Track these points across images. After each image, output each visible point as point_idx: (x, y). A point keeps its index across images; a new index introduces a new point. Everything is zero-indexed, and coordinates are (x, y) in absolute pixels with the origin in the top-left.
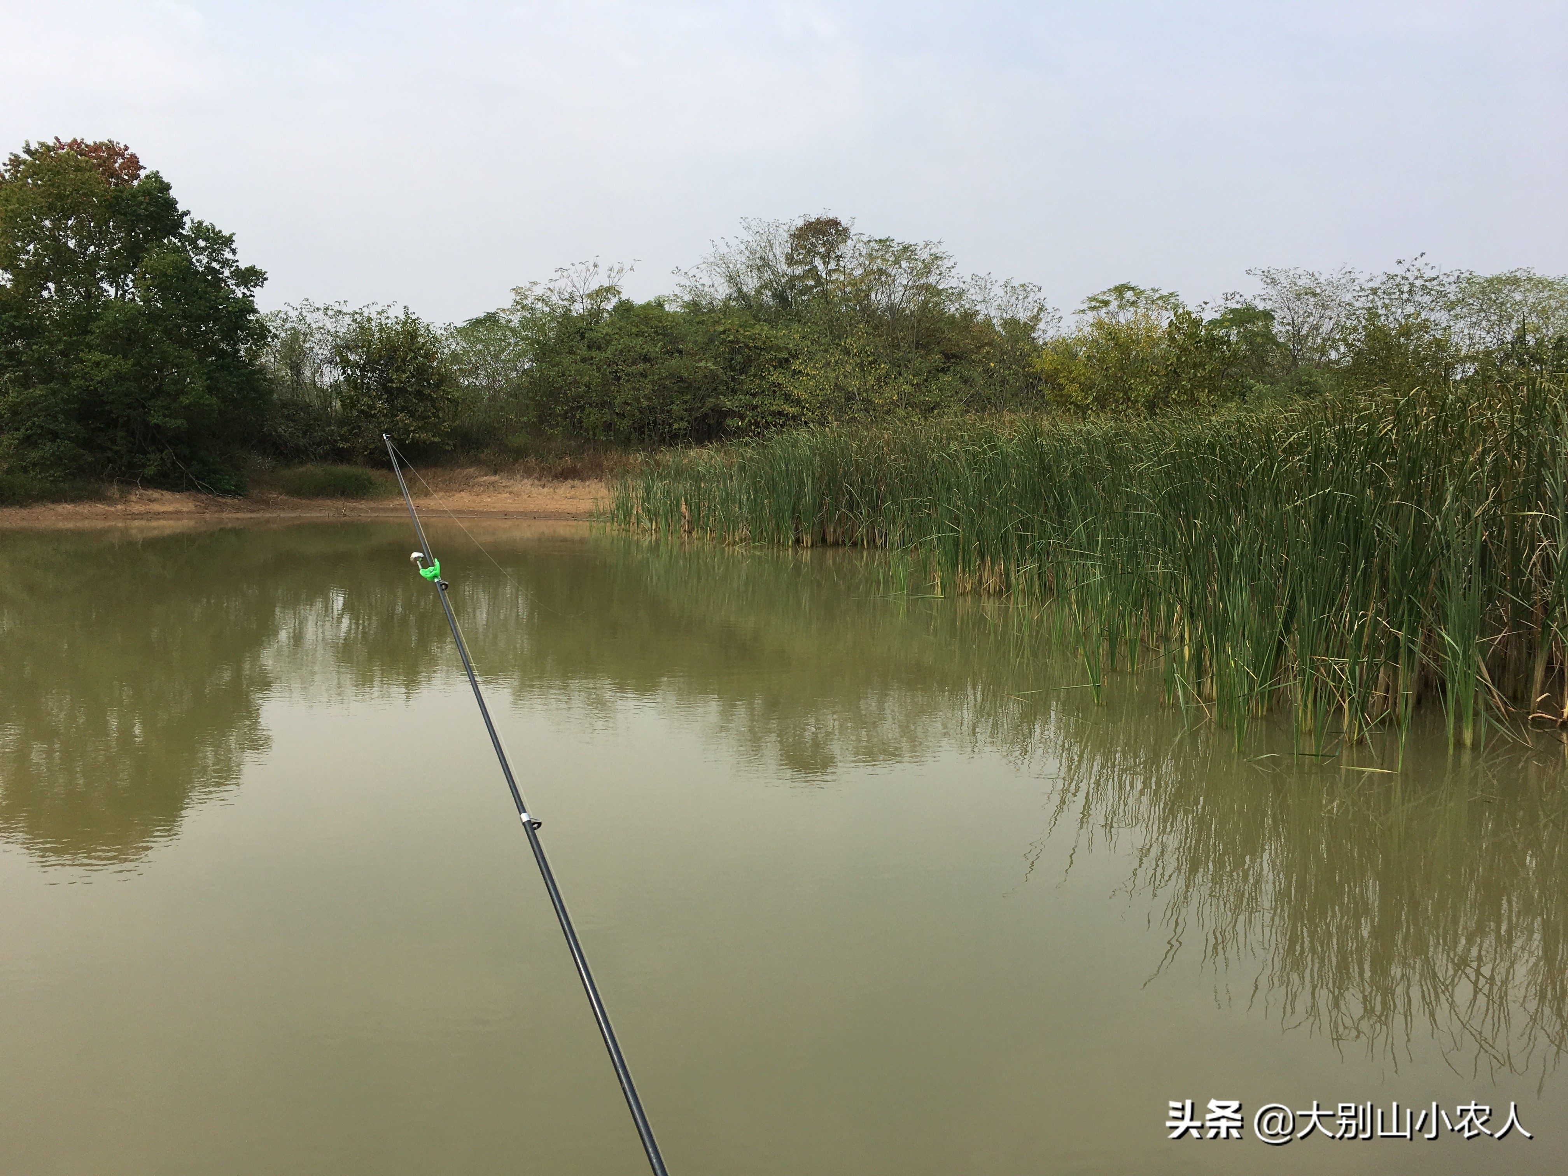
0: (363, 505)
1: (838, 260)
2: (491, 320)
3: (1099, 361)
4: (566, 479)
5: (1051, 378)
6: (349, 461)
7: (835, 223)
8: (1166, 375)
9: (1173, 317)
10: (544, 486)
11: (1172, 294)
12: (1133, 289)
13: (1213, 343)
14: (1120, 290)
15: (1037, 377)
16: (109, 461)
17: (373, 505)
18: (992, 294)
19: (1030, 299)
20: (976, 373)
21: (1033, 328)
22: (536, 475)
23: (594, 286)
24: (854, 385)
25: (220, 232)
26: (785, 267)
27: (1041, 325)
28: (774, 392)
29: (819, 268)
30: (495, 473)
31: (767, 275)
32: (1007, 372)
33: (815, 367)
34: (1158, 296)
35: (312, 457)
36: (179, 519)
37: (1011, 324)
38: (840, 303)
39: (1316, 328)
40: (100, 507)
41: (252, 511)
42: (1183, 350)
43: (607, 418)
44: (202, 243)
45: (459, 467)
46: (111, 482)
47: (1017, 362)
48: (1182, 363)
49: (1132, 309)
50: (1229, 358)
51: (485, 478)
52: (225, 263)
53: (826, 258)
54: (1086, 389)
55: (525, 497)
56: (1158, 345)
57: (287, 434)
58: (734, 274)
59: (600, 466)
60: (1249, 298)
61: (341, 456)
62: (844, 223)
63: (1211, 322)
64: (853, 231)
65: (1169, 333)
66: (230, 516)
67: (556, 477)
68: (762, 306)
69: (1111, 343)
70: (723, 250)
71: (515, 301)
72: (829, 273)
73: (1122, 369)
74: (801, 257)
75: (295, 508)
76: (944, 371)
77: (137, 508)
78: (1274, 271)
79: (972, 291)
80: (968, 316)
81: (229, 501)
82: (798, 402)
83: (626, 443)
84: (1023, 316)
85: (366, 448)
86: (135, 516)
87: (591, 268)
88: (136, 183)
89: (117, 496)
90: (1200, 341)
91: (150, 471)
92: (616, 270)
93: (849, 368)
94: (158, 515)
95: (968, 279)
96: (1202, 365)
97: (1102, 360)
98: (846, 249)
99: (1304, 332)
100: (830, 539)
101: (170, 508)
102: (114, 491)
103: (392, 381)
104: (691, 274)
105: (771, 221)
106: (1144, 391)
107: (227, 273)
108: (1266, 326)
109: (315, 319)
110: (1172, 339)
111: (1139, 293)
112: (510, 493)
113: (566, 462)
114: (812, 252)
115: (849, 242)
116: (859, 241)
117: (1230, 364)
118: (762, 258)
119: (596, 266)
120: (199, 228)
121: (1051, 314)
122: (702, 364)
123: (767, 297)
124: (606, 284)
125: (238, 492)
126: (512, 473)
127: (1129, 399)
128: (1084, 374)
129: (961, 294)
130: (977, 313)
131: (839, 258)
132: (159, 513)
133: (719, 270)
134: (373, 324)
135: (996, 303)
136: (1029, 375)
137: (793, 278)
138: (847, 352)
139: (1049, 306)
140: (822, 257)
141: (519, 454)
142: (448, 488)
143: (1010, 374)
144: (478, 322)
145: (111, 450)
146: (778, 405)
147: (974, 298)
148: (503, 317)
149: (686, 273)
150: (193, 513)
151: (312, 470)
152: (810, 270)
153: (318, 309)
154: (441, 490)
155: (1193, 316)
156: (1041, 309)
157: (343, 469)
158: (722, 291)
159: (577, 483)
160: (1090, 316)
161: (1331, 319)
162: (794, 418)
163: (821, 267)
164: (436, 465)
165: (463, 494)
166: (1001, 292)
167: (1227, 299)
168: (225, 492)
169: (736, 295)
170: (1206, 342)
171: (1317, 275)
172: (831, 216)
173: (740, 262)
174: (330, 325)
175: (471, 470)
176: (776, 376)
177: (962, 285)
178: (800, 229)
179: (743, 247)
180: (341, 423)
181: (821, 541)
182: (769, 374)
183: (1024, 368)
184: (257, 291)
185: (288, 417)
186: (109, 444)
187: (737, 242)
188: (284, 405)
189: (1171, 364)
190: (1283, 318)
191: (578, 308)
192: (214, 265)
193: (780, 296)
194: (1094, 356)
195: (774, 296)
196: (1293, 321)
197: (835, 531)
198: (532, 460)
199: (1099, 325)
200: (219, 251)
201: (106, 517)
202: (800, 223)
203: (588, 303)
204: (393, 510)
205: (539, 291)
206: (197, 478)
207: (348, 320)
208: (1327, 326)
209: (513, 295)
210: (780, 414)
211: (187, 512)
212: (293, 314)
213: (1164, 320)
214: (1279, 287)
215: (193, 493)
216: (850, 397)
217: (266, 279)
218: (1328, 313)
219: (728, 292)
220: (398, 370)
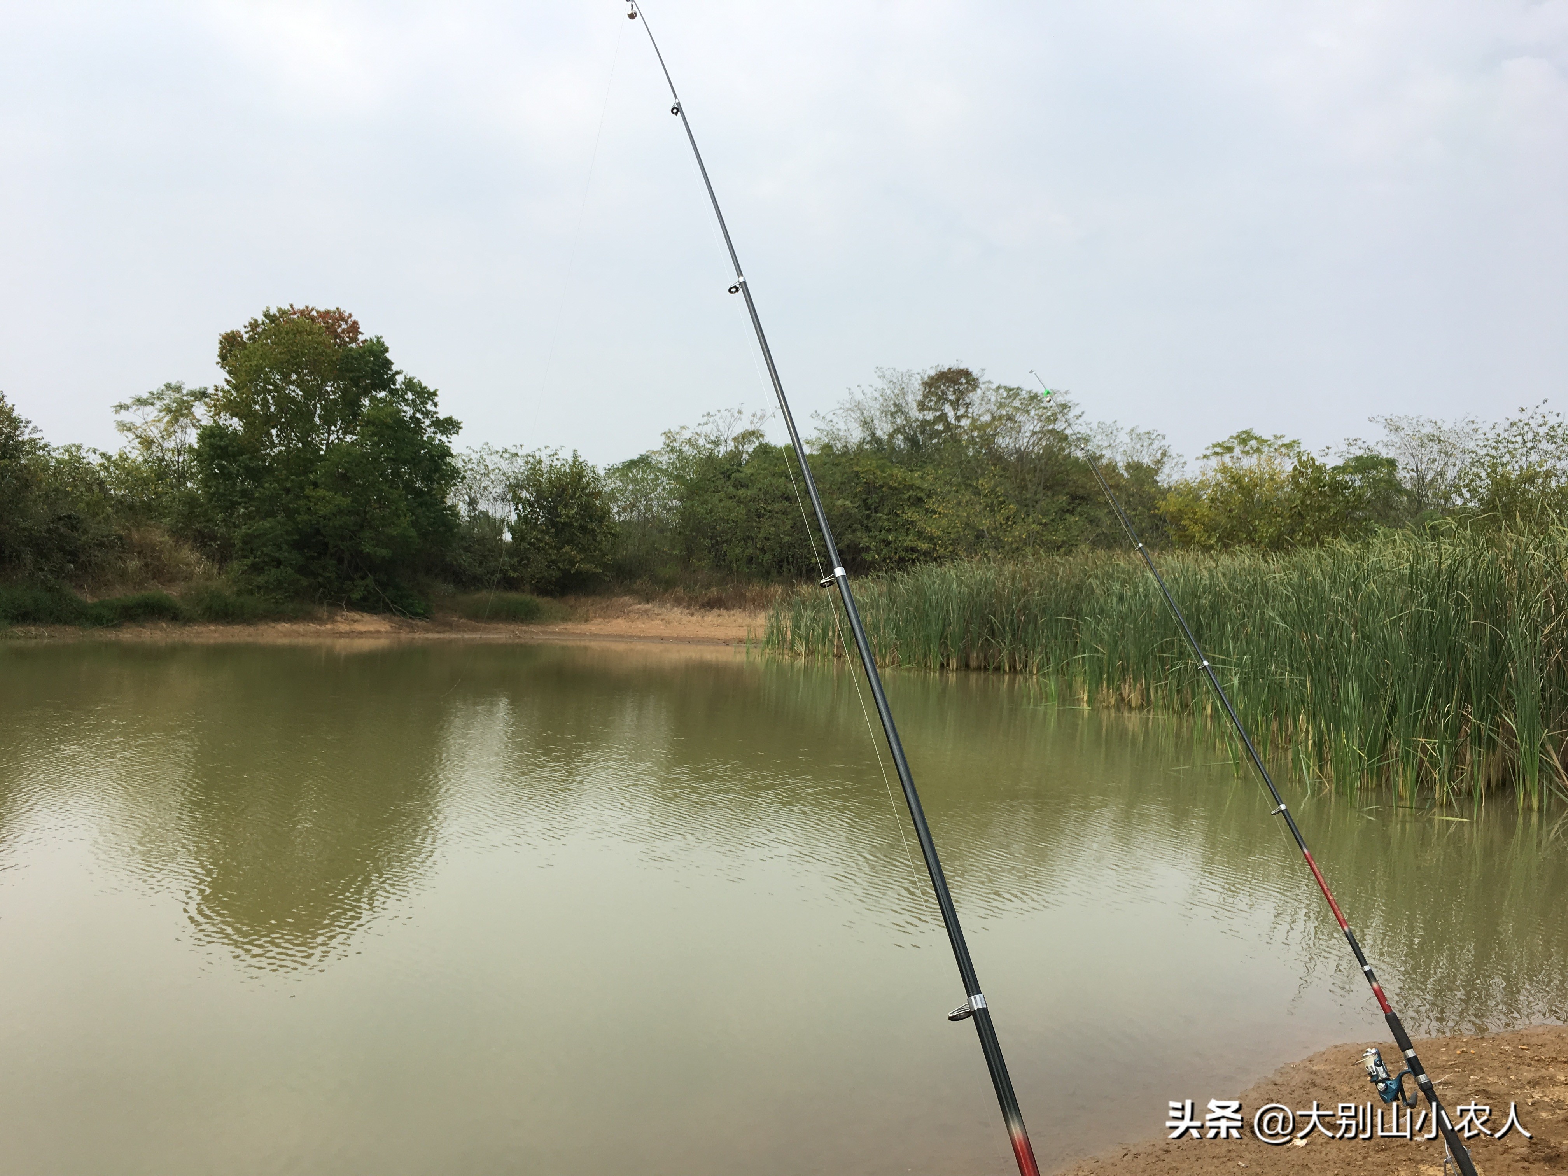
0: (533, 629)
1: (967, 407)
2: (643, 462)
3: (1222, 503)
4: (712, 608)
5: (1176, 519)
6: (517, 589)
7: (966, 373)
8: (1291, 517)
9: (1296, 463)
10: (692, 615)
11: (1294, 442)
12: (1256, 438)
13: (1337, 488)
14: (1245, 438)
15: (1162, 519)
16: (321, 585)
17: (542, 629)
18: (1118, 441)
19: (1155, 446)
20: (1101, 514)
21: (1157, 472)
22: (685, 604)
23: (738, 430)
24: (985, 523)
25: (426, 388)
26: (917, 414)
27: (1166, 470)
28: (908, 529)
29: (949, 415)
30: (648, 602)
31: (900, 421)
32: (1133, 513)
33: (946, 507)
34: (1280, 443)
35: (486, 584)
36: (378, 638)
37: (1135, 467)
38: (967, 447)
39: (1441, 474)
40: (313, 627)
41: (439, 632)
42: (1308, 493)
43: (750, 551)
44: (410, 396)
45: (615, 596)
46: (322, 604)
47: (1142, 503)
48: (1307, 506)
49: (1255, 456)
50: (1354, 502)
51: (639, 606)
52: (426, 414)
53: (955, 404)
54: (1210, 529)
55: (676, 624)
56: (1282, 487)
57: (466, 564)
58: (868, 420)
59: (743, 596)
60: (1371, 443)
61: (510, 584)
62: (976, 373)
63: (1334, 469)
64: (981, 380)
65: (1293, 477)
66: (421, 636)
67: (703, 606)
68: (894, 449)
69: (1235, 487)
70: (859, 396)
71: (664, 443)
72: (958, 418)
73: (1246, 511)
74: (932, 403)
75: (474, 630)
76: (1072, 512)
77: (343, 627)
78: (1397, 419)
79: (1099, 437)
80: (1094, 458)
81: (420, 623)
82: (931, 539)
83: (766, 575)
84: (1146, 461)
85: (533, 577)
86: (342, 635)
87: (736, 414)
88: (354, 345)
89: (325, 616)
90: (1324, 486)
91: (356, 596)
92: (759, 416)
93: (978, 508)
94: (361, 634)
95: (1095, 426)
96: (1326, 508)
97: (1225, 503)
98: (975, 397)
99: (1429, 478)
100: (973, 663)
101: (371, 628)
102: (323, 612)
103: (559, 516)
104: (828, 418)
105: (904, 370)
106: (1267, 531)
107: (427, 422)
108: (1390, 473)
109: (492, 461)
110: (1297, 483)
111: (1261, 441)
112: (662, 620)
113: (712, 593)
114: (942, 398)
115: (979, 390)
116: (988, 389)
117: (1356, 508)
118: (895, 405)
119: (740, 412)
120: (410, 384)
121: (1175, 460)
122: (839, 503)
123: (900, 441)
124: (751, 428)
125: (425, 615)
126: (663, 602)
127: (1253, 540)
128: (1207, 516)
129: (1087, 440)
130: (1102, 456)
131: (968, 405)
132: (362, 633)
133: (853, 415)
134: (543, 465)
135: (1121, 450)
136: (1154, 516)
137: (925, 422)
138: (977, 493)
139: (1173, 452)
140: (952, 403)
141: (669, 584)
142: (606, 614)
143: (1136, 515)
144: (631, 464)
145: (322, 576)
146: (909, 541)
147: (1100, 443)
148: (654, 459)
149: (824, 418)
150: (390, 633)
151: (490, 596)
152: (939, 416)
153: (497, 452)
154: (600, 616)
155: (1317, 464)
156: (1164, 454)
157: (513, 596)
158: (856, 435)
159: (722, 611)
160: (1214, 462)
161: (1455, 465)
162: (926, 554)
163: (951, 414)
164: (594, 593)
165: (619, 620)
166: (1127, 439)
167: (1349, 445)
168: (416, 615)
169: (869, 438)
170: (1330, 486)
171: (1439, 423)
172: (962, 367)
173: (874, 409)
174: (505, 466)
175: (626, 599)
176: (911, 514)
177: (1089, 432)
178: (931, 378)
179: (877, 395)
180: (511, 555)
181: (965, 666)
182: (903, 513)
183: (1149, 510)
184: (454, 438)
185: (467, 550)
186: (321, 571)
187: (871, 390)
188: (463, 538)
189: (1297, 506)
190: (1407, 464)
191: (722, 451)
192: (418, 415)
193: (912, 441)
194: (1218, 499)
195: (907, 439)
196: (1417, 467)
197: (978, 657)
198: (680, 590)
199: (1224, 470)
200: (424, 403)
201: (318, 634)
202: (933, 373)
203: (731, 445)
204: (559, 633)
205: (687, 435)
206: (392, 602)
207: (521, 461)
208: (1451, 473)
209: (663, 438)
210: (913, 550)
211: (386, 632)
212: (474, 456)
213: (1288, 466)
214: (1402, 434)
215: (388, 615)
216: (980, 536)
217: (460, 428)
218: (1452, 460)
219: (862, 435)
220: (565, 506)
